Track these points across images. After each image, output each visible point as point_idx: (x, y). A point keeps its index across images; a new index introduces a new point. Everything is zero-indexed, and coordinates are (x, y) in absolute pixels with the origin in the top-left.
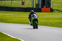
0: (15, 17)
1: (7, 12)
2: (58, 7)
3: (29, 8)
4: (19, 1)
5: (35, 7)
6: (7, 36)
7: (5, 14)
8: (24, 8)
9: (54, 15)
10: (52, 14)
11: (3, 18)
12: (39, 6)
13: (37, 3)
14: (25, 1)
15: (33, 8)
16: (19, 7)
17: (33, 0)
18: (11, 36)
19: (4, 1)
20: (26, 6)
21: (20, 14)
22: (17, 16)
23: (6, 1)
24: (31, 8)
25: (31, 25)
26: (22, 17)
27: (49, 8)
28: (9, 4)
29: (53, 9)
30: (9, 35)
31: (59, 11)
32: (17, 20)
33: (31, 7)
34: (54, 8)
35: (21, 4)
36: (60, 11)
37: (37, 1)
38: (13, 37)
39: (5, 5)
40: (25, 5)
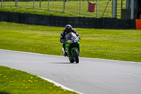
1: (53, 28)
3: (106, 18)
4: (82, 2)
5: (119, 18)
6: (52, 86)
7: (47, 34)
11: (44, 43)
13: (124, 7)
14: (95, 2)
16: (82, 16)
17: (116, 1)
18: (63, 87)
19: (47, 2)
20: (97, 14)
23: (51, 3)
25: (66, 55)
26: (88, 41)
28: (58, 10)
30: (58, 85)
33: (110, 15)
35: (87, 9)
37: (124, 2)
38: (68, 89)
39: (49, 13)
40: (95, 12)
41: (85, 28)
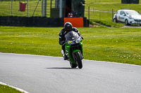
0: (5, 39)
2: (101, 15)
3: (36, 17)
4: (13, 2)
5: (48, 16)
8: (24, 17)
9: (91, 32)
10: (87, 32)
12: (59, 13)
13: (53, 6)
14: (26, 2)
15: (45, 17)
16: (14, 15)
17: (46, 1)
20: (28, 13)
21: (17, 31)
22: (8, 36)
24: (40, 17)
26: (20, 39)
27: (81, 18)
29: (88, 20)
31: (102, 24)
32: (9, 44)
33: (40, 14)
34: (91, 18)
35: (18, 8)
36: (104, 25)
37: (53, 2)
40: (26, 11)
41: (16, 26)
